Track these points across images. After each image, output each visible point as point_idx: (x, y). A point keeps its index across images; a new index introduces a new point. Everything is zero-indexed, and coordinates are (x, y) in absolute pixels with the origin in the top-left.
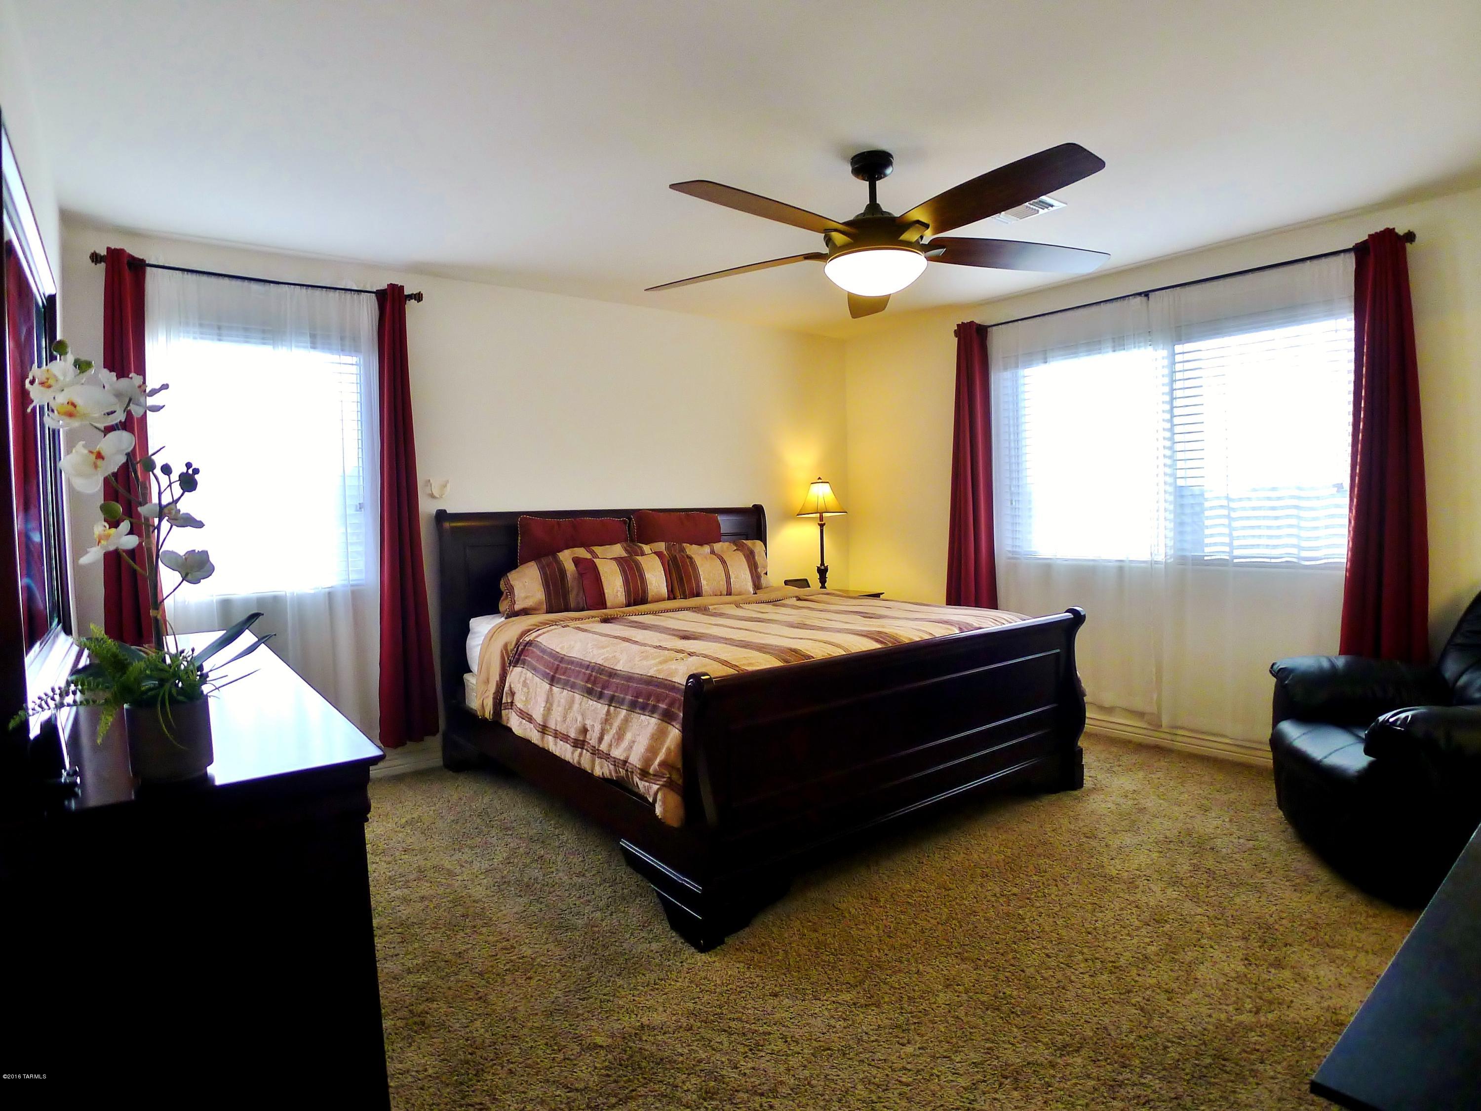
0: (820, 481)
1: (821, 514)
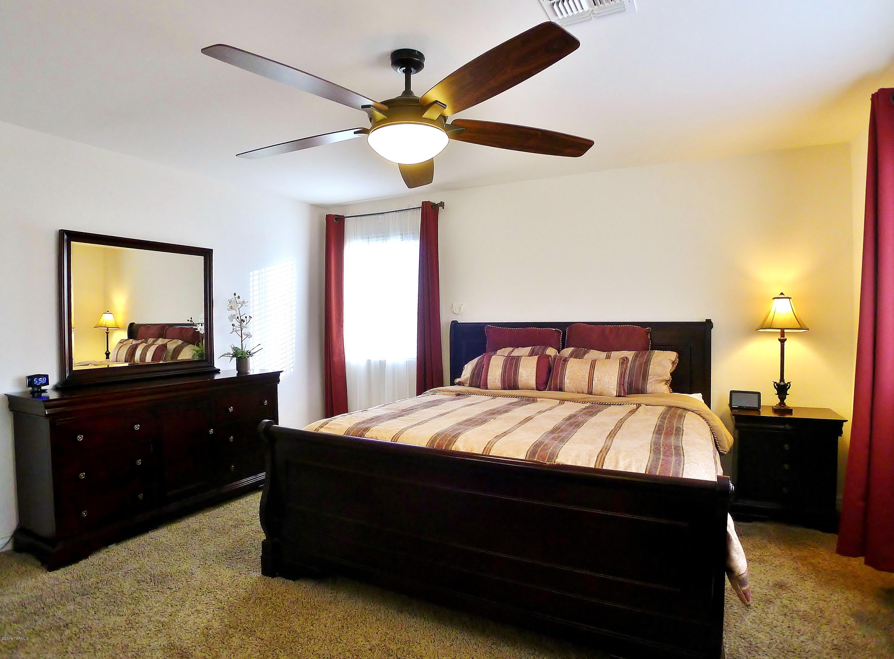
0: (783, 296)
1: (783, 330)
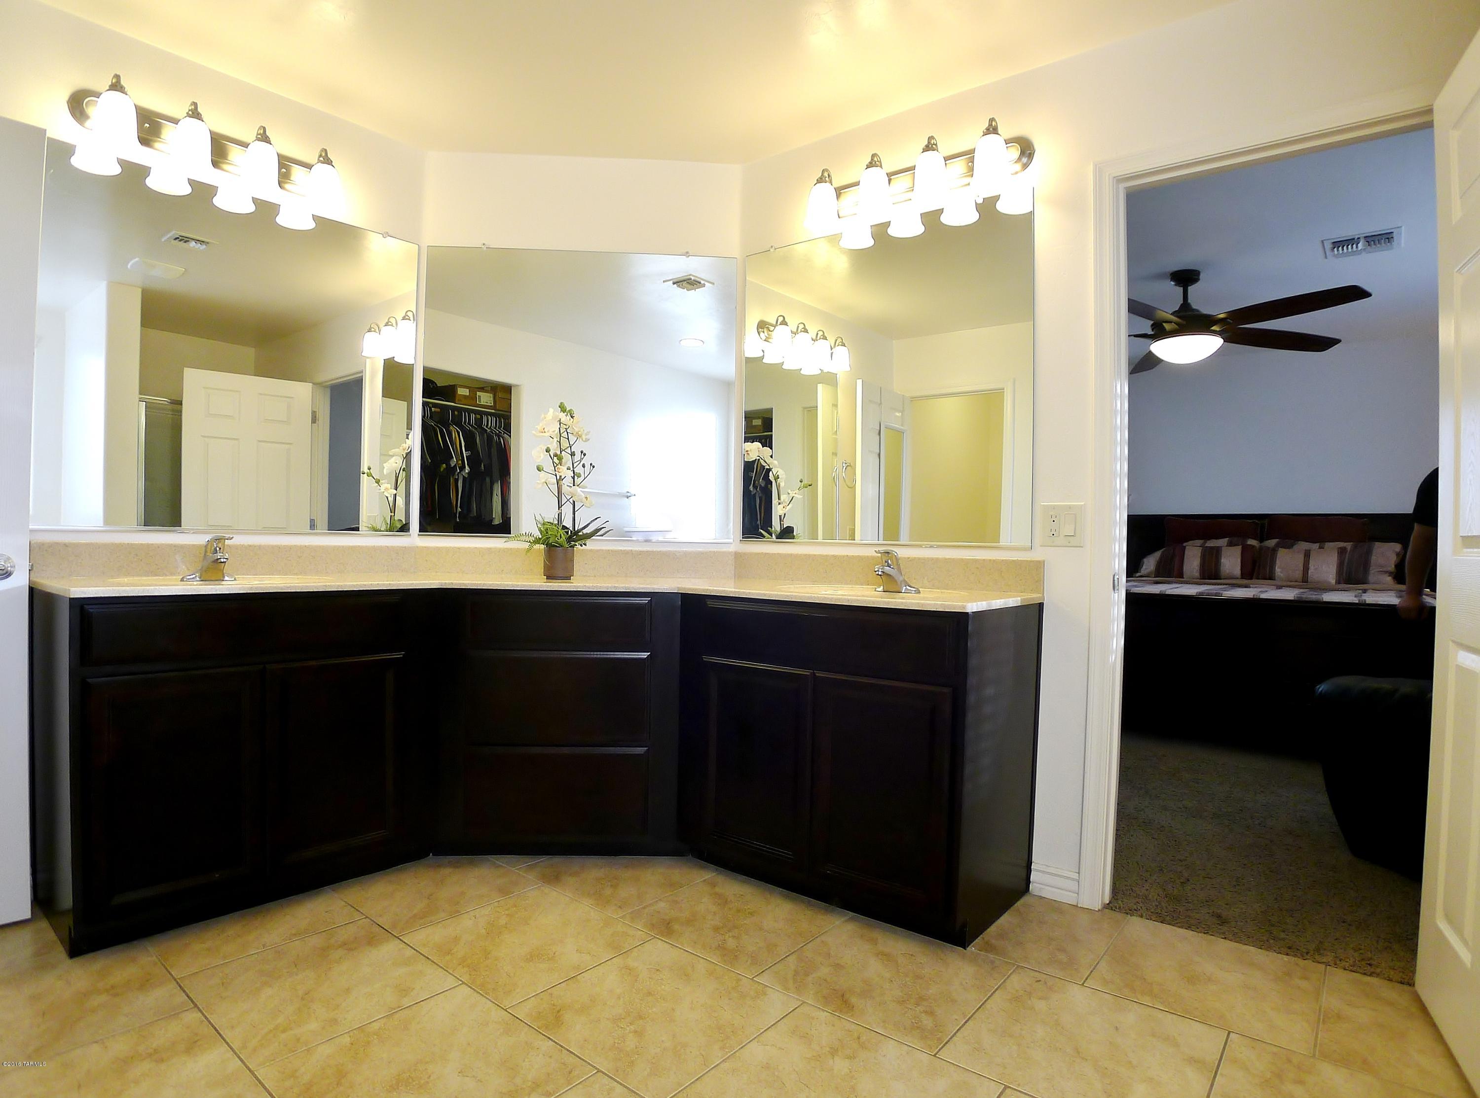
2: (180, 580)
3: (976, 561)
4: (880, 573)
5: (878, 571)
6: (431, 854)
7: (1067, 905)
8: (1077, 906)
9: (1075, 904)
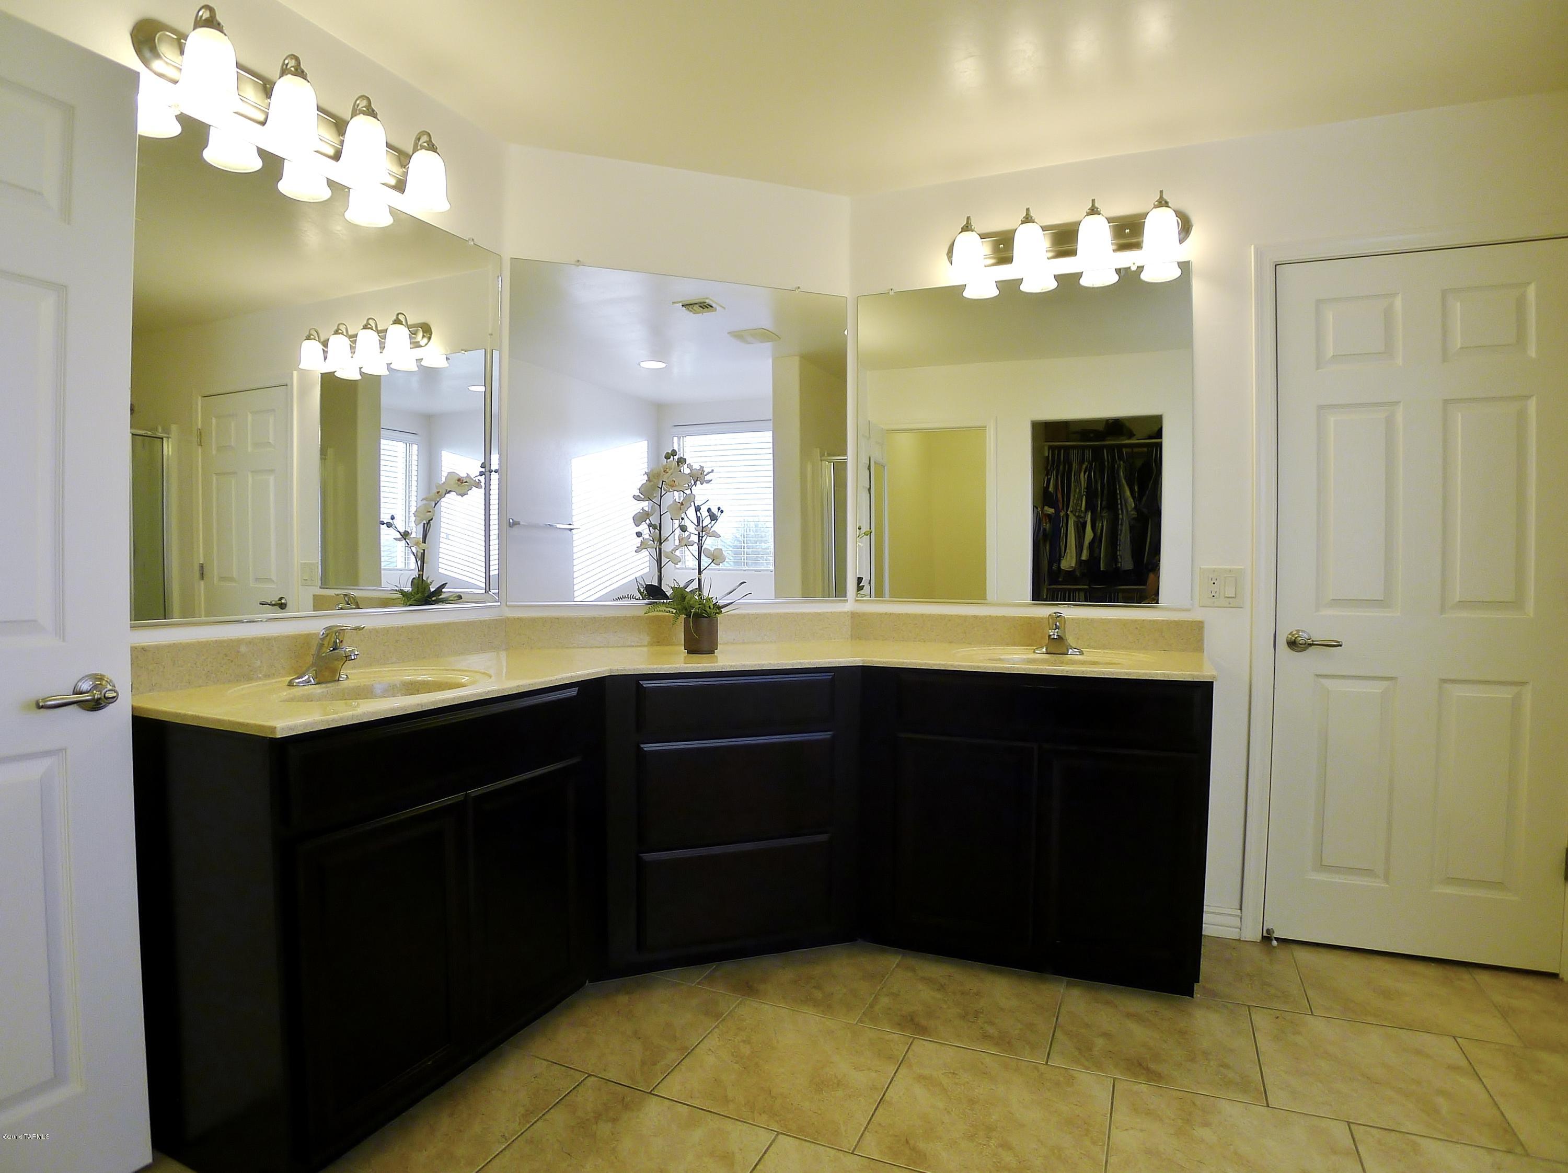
2: (287, 683)
3: (1135, 621)
4: (1056, 637)
5: (1054, 635)
6: (587, 981)
7: (1234, 941)
8: (1240, 940)
9: (1238, 938)
